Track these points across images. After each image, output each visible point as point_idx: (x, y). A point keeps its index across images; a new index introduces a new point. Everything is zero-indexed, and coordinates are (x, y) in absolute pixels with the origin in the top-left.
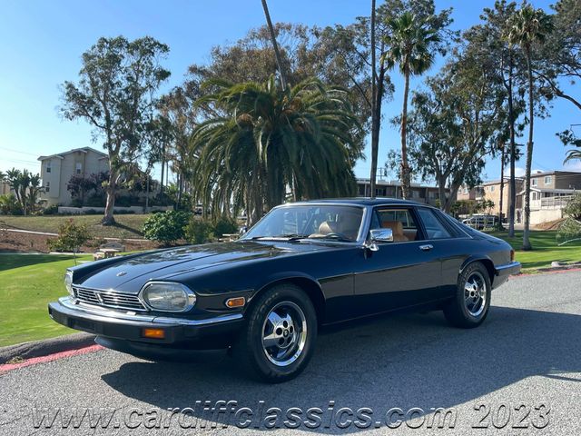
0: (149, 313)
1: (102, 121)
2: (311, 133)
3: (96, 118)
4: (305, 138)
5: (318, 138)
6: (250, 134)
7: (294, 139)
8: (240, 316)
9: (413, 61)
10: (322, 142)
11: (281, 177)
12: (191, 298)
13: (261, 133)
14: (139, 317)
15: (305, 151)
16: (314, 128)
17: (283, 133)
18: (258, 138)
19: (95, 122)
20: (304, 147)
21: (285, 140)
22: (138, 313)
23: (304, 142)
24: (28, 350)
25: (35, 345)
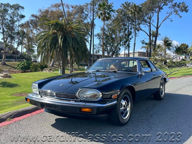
2: (76, 37)
4: (74, 39)
5: (79, 39)
6: (57, 37)
7: (71, 39)
8: (116, 102)
9: (106, 17)
10: (80, 40)
11: (66, 50)
12: (100, 95)
15: (74, 43)
16: (77, 36)
17: (67, 37)
18: (59, 38)
21: (68, 39)
22: (76, 101)
23: (74, 40)
24: (13, 115)
25: (15, 113)
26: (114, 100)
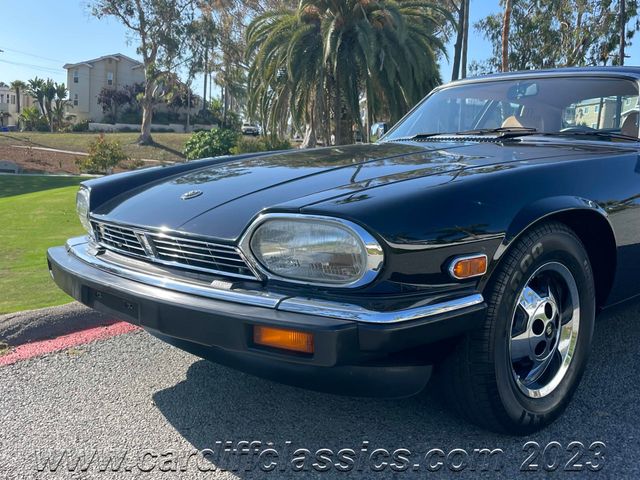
0: (264, 285)
1: (135, 21)
2: (393, 29)
3: (128, 17)
4: (385, 36)
5: (403, 37)
6: (317, 30)
7: (373, 37)
8: (478, 299)
10: (407, 42)
11: (355, 85)
12: (373, 256)
13: (331, 30)
14: (239, 295)
15: (386, 52)
16: (397, 23)
17: (357, 28)
18: (327, 34)
19: (127, 23)
20: (385, 48)
21: (360, 38)
22: (237, 284)
23: (385, 41)
24: (18, 329)
25: (32, 320)
26: (466, 287)
